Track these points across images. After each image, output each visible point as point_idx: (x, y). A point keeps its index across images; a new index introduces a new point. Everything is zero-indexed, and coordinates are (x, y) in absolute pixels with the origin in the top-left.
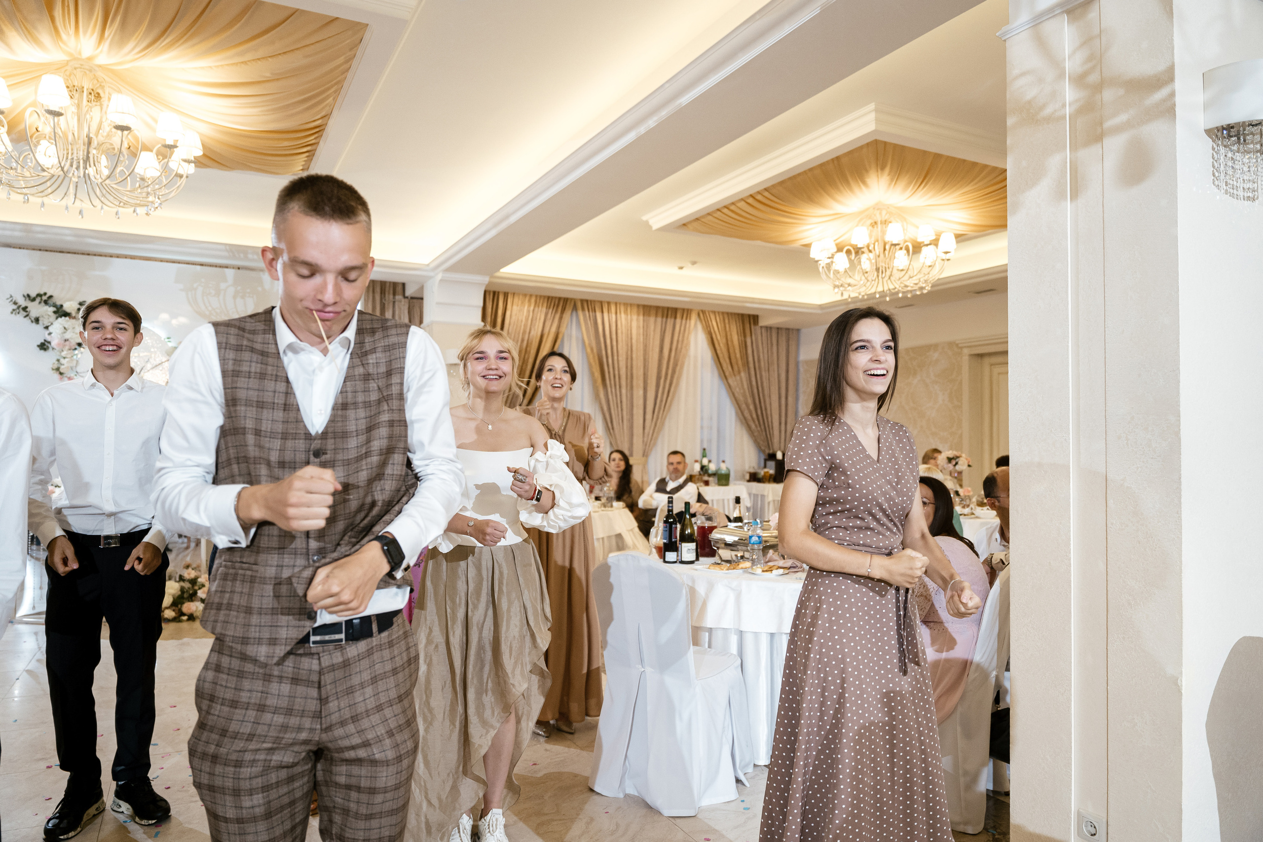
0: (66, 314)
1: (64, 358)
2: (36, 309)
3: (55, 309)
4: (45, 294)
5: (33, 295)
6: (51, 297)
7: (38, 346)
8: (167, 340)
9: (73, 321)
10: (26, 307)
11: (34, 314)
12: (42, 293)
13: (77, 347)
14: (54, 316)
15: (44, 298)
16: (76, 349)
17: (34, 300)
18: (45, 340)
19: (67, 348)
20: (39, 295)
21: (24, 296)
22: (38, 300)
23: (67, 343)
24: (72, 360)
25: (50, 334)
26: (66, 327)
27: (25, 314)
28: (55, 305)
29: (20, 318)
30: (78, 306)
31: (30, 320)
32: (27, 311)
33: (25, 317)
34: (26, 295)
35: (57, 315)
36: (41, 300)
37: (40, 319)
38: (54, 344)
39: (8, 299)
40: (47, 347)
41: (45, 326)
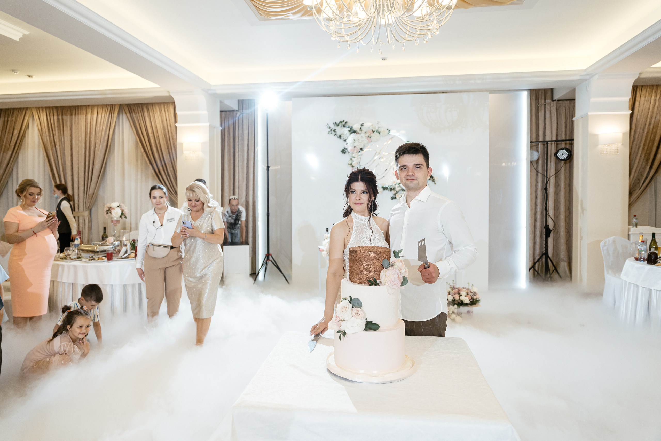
0: (355, 132)
1: (354, 157)
2: (340, 130)
3: (349, 129)
4: (344, 121)
5: (338, 122)
6: (346, 122)
7: (341, 151)
9: (358, 135)
10: (335, 130)
11: (338, 133)
12: (342, 121)
13: (361, 151)
14: (349, 133)
15: (343, 123)
16: (359, 152)
17: (338, 125)
18: (344, 148)
19: (356, 151)
21: (334, 124)
22: (340, 125)
23: (355, 148)
24: (358, 158)
25: (347, 144)
26: (355, 139)
28: (349, 127)
29: (332, 136)
30: (360, 126)
31: (337, 137)
32: (335, 132)
33: (335, 135)
34: (334, 123)
35: (350, 132)
36: (342, 124)
37: (342, 136)
38: (349, 150)
39: (326, 126)
40: (346, 152)
41: (344, 140)
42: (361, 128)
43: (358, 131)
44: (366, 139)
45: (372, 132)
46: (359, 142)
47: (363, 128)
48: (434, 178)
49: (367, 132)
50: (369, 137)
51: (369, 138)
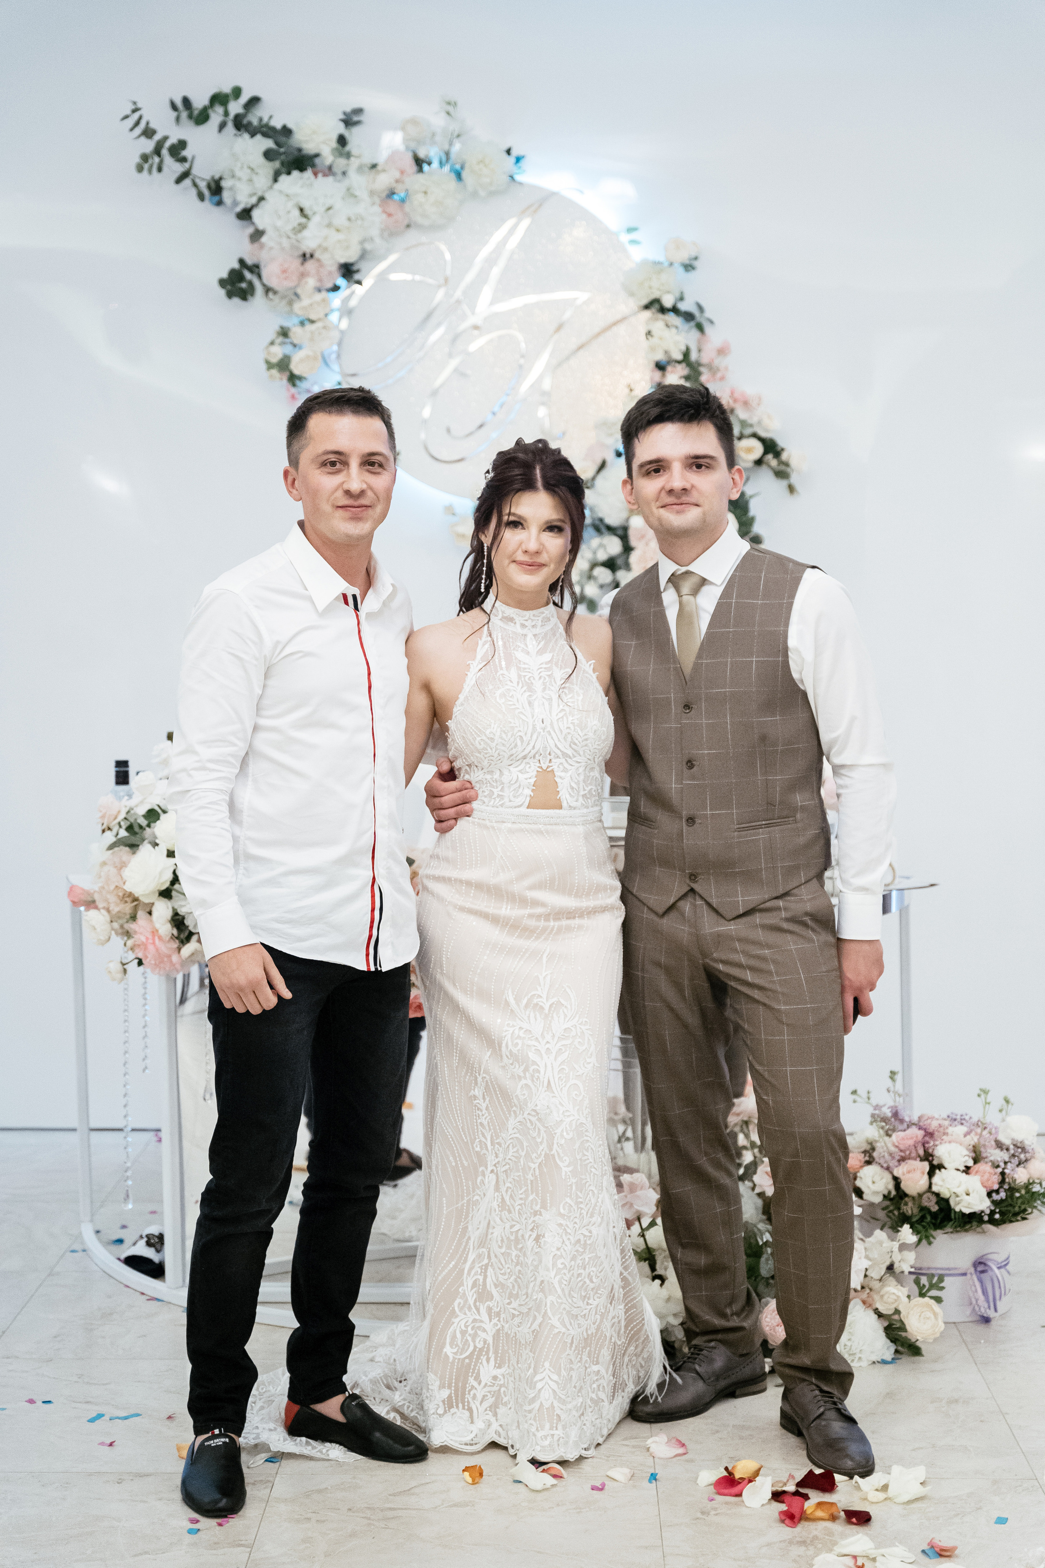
0: (304, 161)
1: (303, 320)
2: (211, 150)
3: (269, 144)
4: (237, 92)
5: (200, 101)
6: (254, 101)
7: (222, 283)
8: (625, 238)
9: (324, 184)
10: (182, 144)
11: (203, 172)
12: (227, 89)
13: (341, 282)
14: (267, 169)
15: (235, 107)
16: (336, 288)
17: (202, 118)
18: (242, 262)
19: (312, 283)
20: (219, 99)
21: (174, 107)
22: (216, 116)
23: (310, 265)
25: (257, 235)
26: (306, 205)
27: (179, 168)
28: (266, 131)
29: (163, 184)
31: (194, 192)
32: (184, 160)
33: (179, 180)
34: (179, 103)
35: (277, 164)
36: (226, 114)
37: (224, 184)
38: (271, 274)
39: (126, 117)
40: (251, 284)
41: (239, 209)
42: (342, 140)
43: (328, 156)
44: (377, 209)
45: (415, 168)
46: (329, 225)
47: (355, 136)
48: (784, 456)
49: (379, 168)
50: (392, 193)
51: (392, 207)
